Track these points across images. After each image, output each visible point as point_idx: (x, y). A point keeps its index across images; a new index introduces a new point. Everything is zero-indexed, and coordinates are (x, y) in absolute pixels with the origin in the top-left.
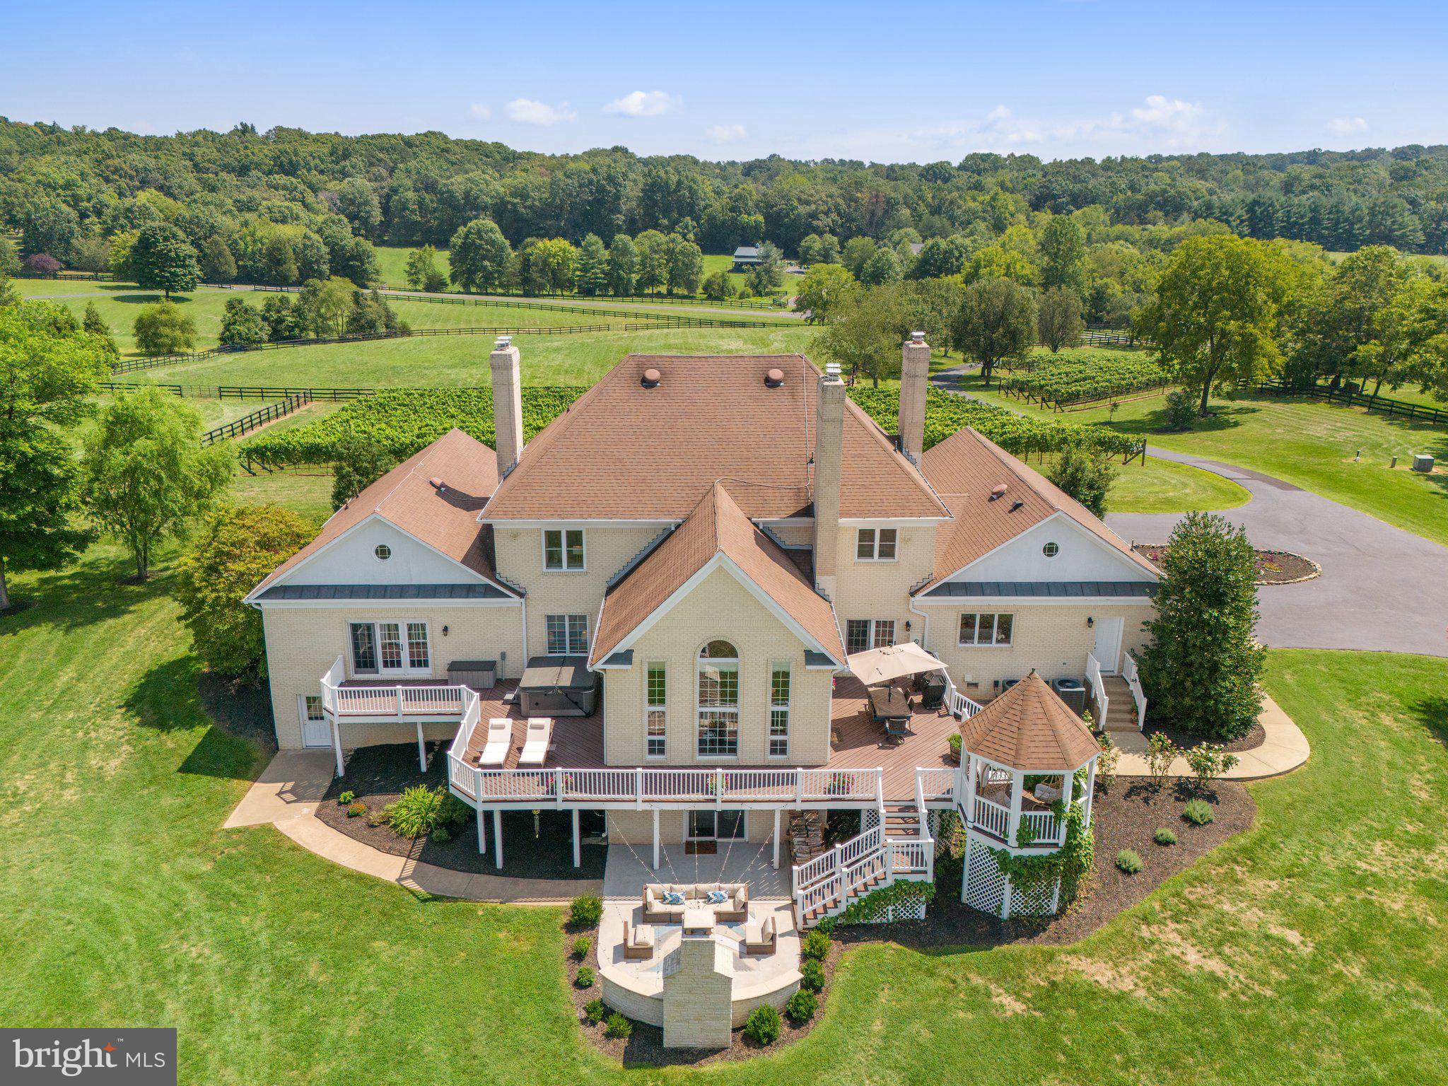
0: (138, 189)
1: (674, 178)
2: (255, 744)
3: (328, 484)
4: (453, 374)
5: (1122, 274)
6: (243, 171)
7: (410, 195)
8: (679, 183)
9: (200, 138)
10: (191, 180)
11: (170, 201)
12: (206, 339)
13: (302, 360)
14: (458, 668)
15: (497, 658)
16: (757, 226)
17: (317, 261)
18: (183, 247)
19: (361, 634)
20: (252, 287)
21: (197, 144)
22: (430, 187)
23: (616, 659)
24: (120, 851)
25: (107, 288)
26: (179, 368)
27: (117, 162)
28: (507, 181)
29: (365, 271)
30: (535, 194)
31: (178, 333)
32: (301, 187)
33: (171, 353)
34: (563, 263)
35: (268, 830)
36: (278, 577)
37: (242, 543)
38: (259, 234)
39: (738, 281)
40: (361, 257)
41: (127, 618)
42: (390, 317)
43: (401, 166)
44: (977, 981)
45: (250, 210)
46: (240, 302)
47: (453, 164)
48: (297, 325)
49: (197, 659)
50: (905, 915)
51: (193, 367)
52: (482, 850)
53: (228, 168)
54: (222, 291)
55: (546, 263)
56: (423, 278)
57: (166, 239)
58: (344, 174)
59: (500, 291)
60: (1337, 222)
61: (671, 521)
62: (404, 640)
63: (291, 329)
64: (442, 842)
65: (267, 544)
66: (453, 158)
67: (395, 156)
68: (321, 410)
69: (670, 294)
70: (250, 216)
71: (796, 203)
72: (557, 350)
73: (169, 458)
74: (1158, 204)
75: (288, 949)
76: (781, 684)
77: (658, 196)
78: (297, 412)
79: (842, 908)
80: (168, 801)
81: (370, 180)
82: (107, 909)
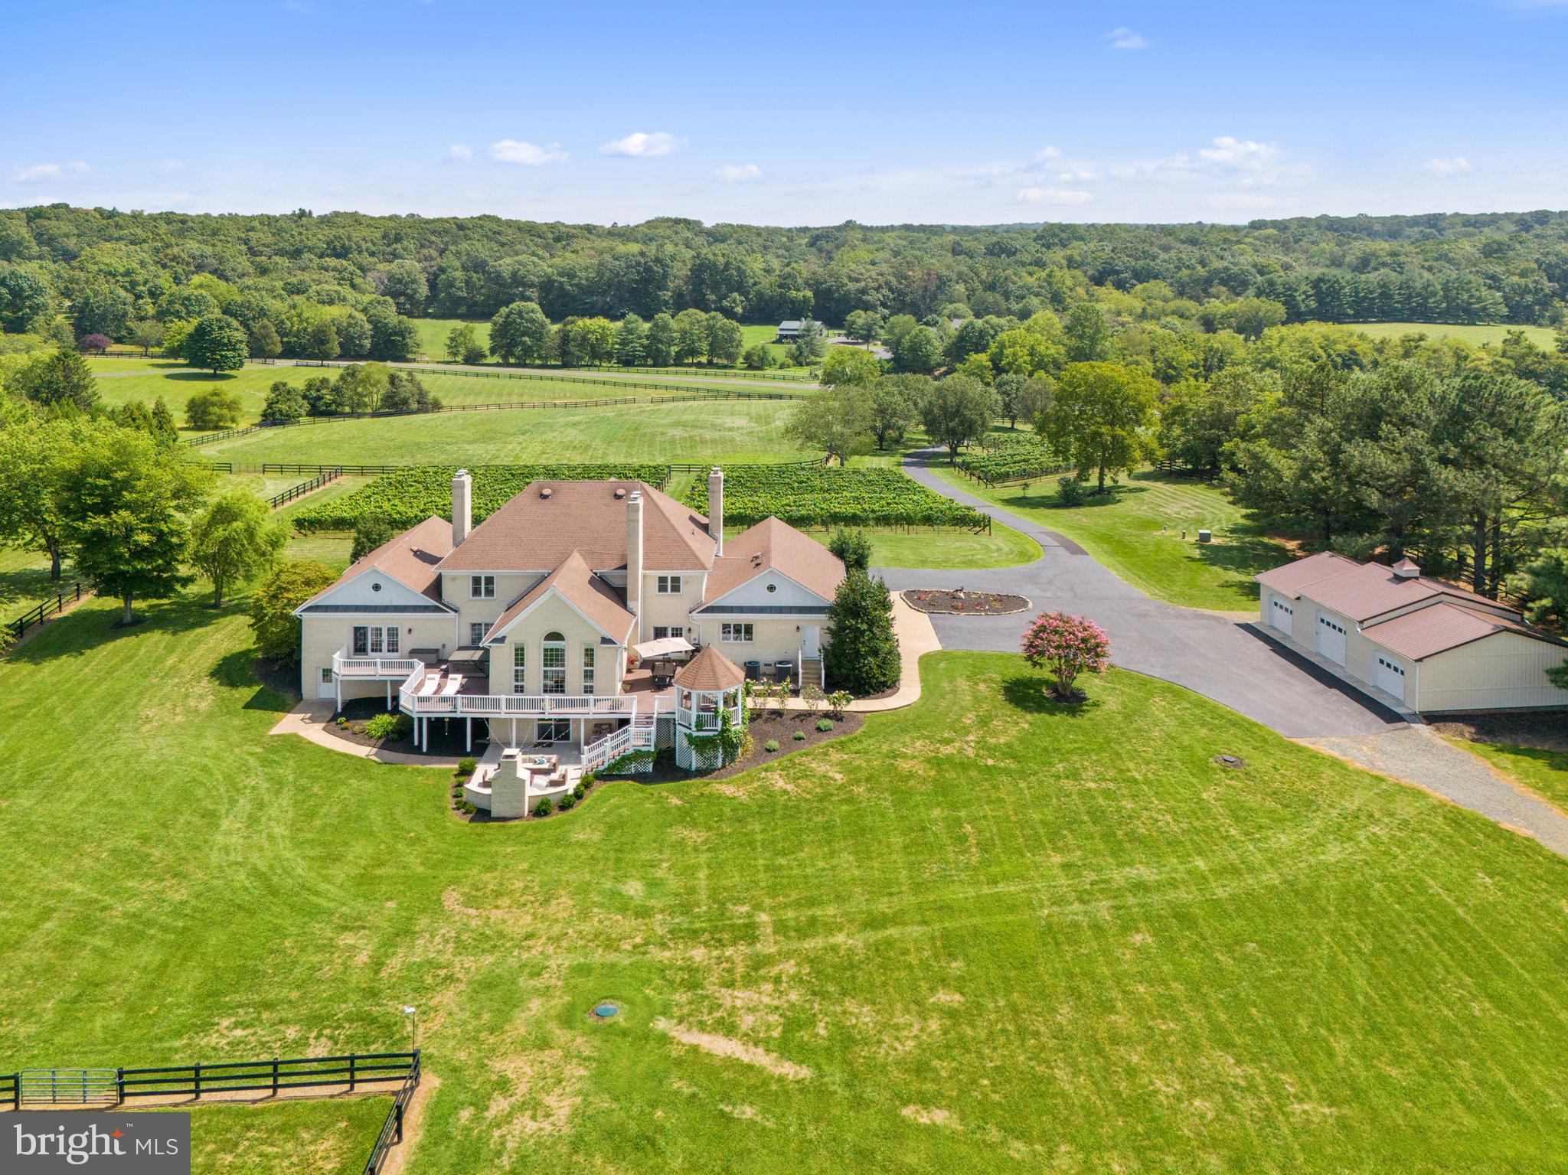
0: (193, 273)
1: (722, 260)
2: (289, 697)
3: (349, 546)
4: (471, 449)
5: (1153, 352)
6: (296, 254)
7: (459, 274)
8: (727, 264)
9: (256, 223)
10: (244, 263)
11: (223, 283)
12: (248, 413)
13: (336, 437)
14: (415, 653)
15: (439, 647)
16: (806, 300)
17: (360, 337)
18: (236, 334)
19: (360, 633)
20: (293, 362)
21: (252, 229)
22: (479, 266)
23: (495, 641)
24: (211, 743)
25: (158, 366)
26: (226, 445)
27: (176, 250)
28: (556, 261)
29: (406, 345)
30: (583, 274)
31: (225, 411)
32: (351, 268)
33: (217, 428)
34: (603, 338)
35: (296, 735)
36: (311, 602)
37: (293, 583)
38: (305, 315)
39: (779, 352)
40: (403, 332)
41: (209, 628)
42: (422, 394)
43: (452, 248)
44: (664, 794)
45: (299, 292)
46: (285, 385)
47: (503, 245)
48: (334, 402)
49: (256, 650)
50: (641, 769)
51: (238, 443)
52: (416, 743)
53: (281, 253)
54: (265, 367)
55: (584, 338)
56: (462, 351)
57: (221, 328)
58: (396, 256)
59: (538, 362)
60: (1410, 297)
61: (545, 571)
62: (385, 637)
63: (328, 405)
64: (393, 740)
65: (308, 583)
66: (504, 239)
67: (446, 239)
68: (350, 484)
69: (710, 364)
70: (298, 299)
71: (846, 280)
72: (575, 425)
73: (251, 533)
74: (1222, 279)
75: (303, 782)
76: (589, 653)
77: (706, 276)
78: (328, 484)
79: (606, 765)
80: (236, 722)
81: (419, 261)
82: (206, 766)
